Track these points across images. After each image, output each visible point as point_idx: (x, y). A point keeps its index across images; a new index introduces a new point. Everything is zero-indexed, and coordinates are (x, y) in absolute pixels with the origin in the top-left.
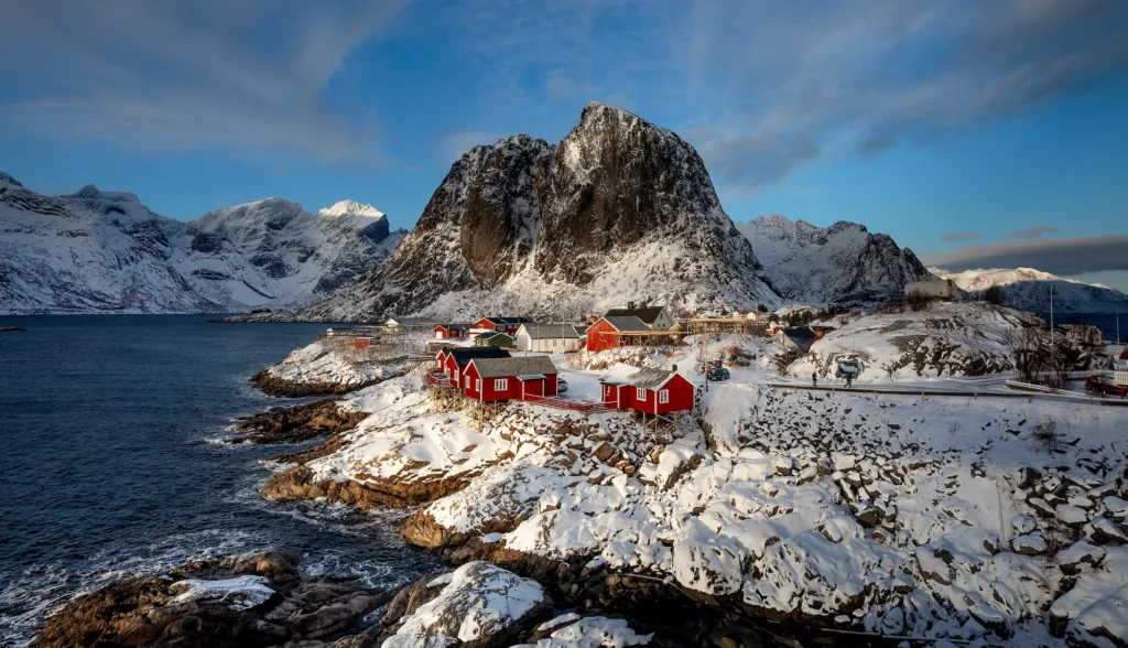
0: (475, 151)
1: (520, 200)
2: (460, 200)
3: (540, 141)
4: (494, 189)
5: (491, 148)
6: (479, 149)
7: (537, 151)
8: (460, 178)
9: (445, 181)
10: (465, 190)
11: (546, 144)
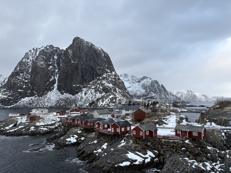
0: (33, 49)
1: (51, 67)
2: (28, 66)
3: (57, 47)
4: (42, 62)
5: (40, 49)
6: (35, 49)
7: (56, 51)
8: (28, 58)
9: (23, 59)
10: (31, 62)
11: (59, 49)
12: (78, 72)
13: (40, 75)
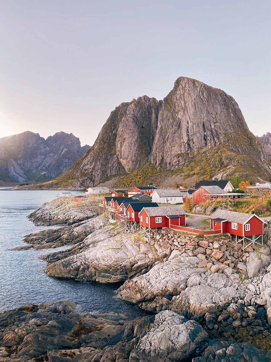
10: (118, 125)
11: (155, 100)
12: (182, 135)
13: (128, 142)
